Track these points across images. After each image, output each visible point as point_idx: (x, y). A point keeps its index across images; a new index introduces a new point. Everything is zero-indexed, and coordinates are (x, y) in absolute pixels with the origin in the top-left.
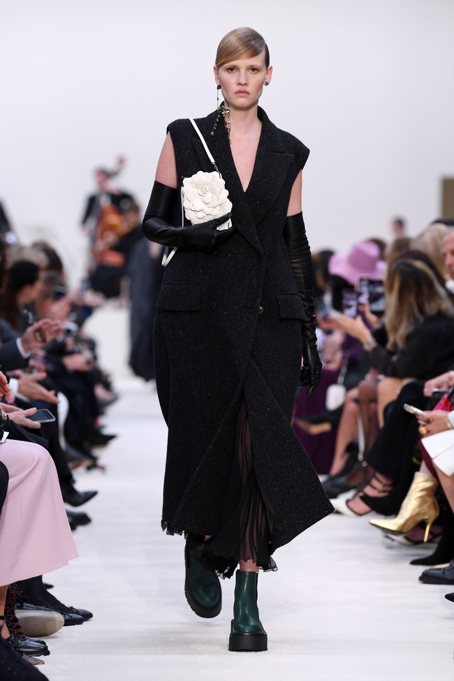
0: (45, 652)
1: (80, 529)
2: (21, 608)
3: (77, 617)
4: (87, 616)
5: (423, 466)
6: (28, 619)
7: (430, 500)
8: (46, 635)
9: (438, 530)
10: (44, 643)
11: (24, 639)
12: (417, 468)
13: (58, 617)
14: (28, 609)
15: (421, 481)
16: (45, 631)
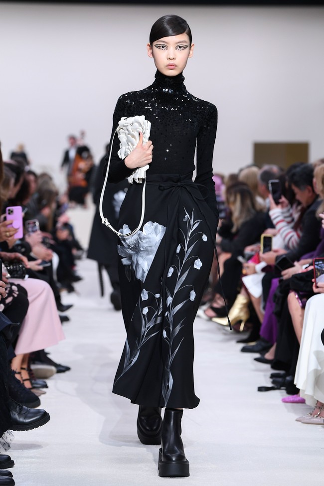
0: (46, 386)
1: (65, 323)
2: (34, 363)
3: (62, 369)
4: (68, 369)
5: (243, 291)
6: (37, 370)
7: (245, 310)
8: (46, 378)
9: (250, 325)
10: (45, 382)
11: (35, 380)
12: (239, 293)
13: (54, 369)
14: (38, 364)
15: (241, 300)
16: (45, 376)
